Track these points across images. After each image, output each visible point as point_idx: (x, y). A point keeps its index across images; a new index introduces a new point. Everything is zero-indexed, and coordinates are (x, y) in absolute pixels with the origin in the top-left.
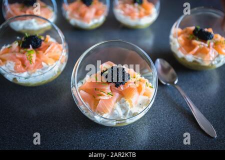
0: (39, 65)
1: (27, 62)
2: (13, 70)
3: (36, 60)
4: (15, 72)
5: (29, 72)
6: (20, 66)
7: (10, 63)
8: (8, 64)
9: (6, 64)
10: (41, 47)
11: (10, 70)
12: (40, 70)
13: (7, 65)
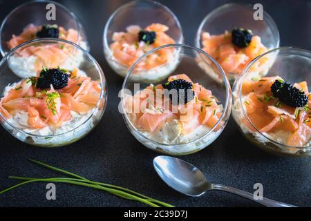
0: (66, 115)
1: (47, 111)
2: (26, 124)
3: (61, 108)
4: (29, 128)
5: (52, 127)
6: (37, 118)
7: (20, 113)
8: (18, 115)
9: (14, 115)
10: (67, 87)
11: (21, 125)
12: (68, 122)
13: (16, 117)
